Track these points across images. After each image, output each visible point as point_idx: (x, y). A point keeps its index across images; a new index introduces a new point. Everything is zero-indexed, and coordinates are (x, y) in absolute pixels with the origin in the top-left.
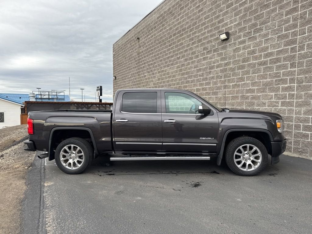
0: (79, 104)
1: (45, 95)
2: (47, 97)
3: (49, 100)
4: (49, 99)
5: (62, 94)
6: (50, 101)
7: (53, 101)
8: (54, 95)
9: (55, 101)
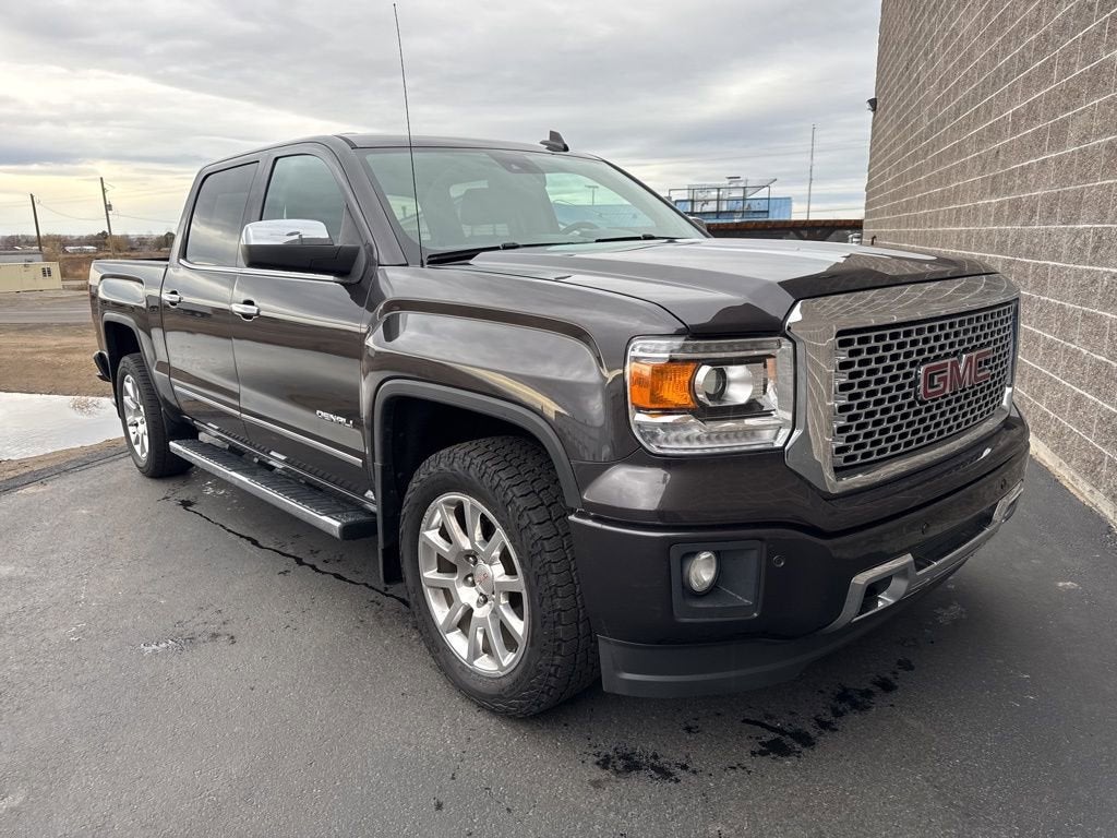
0: (818, 228)
1: (706, 202)
2: (712, 207)
3: (718, 218)
4: (718, 213)
5: (763, 193)
6: (719, 221)
7: (730, 221)
8: (737, 200)
9: (736, 221)
